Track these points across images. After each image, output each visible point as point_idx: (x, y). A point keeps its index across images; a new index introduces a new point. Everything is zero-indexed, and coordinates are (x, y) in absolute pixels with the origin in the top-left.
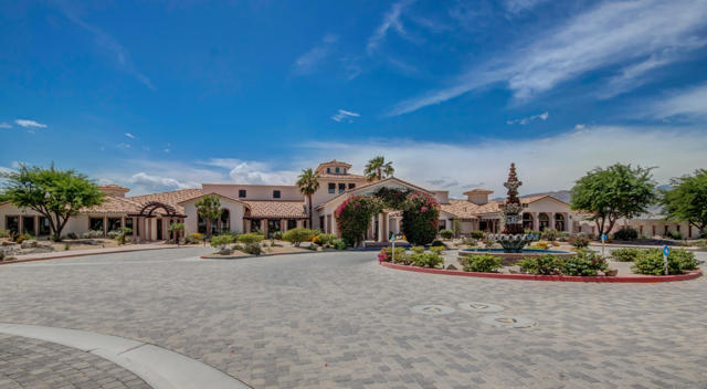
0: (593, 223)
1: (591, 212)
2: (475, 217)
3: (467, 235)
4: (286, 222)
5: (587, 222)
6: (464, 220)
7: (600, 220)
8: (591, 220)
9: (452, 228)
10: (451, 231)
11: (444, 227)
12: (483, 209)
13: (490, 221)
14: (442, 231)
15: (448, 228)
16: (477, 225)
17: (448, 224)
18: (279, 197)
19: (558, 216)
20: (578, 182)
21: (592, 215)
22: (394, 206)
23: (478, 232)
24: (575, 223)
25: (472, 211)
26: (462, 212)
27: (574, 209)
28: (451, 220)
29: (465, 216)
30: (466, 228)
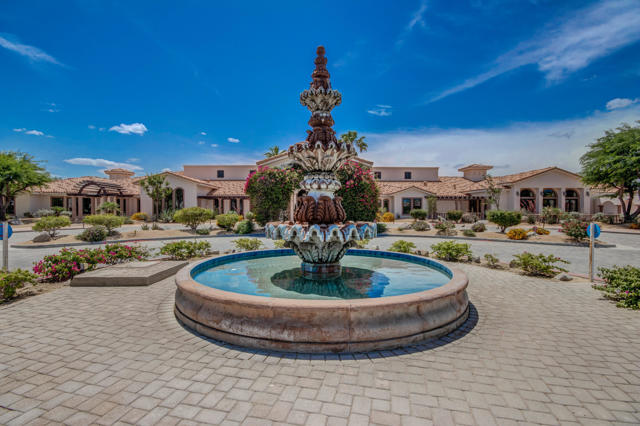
0: (616, 202)
1: (612, 185)
2: (463, 195)
3: (446, 215)
5: (609, 199)
7: (626, 197)
8: (613, 196)
9: (429, 209)
10: (427, 211)
11: (420, 207)
12: (474, 187)
13: (480, 199)
14: (417, 211)
15: (425, 209)
17: (425, 203)
19: (570, 193)
20: (593, 147)
21: (615, 190)
23: (455, 212)
24: (594, 202)
25: (462, 188)
26: (449, 190)
27: (588, 181)
29: (451, 194)
30: (443, 208)
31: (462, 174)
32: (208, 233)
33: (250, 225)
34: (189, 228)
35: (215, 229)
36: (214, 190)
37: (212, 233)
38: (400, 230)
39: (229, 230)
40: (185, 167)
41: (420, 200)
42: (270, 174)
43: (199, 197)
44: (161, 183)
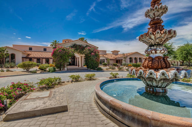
2: (115, 59)
3: (112, 65)
4: (45, 59)
6: (111, 60)
9: (107, 62)
10: (106, 63)
11: (104, 62)
12: (117, 56)
13: (119, 60)
14: (103, 63)
15: (106, 62)
16: (115, 61)
17: (106, 61)
18: (46, 50)
19: (140, 58)
22: (80, 52)
23: (115, 63)
25: (114, 57)
26: (110, 57)
28: (106, 59)
29: (111, 58)
30: (111, 62)
31: (112, 53)
32: (36, 72)
33: (54, 69)
34: (25, 70)
35: (39, 71)
36: (29, 55)
37: (38, 72)
38: (107, 69)
39: (45, 71)
40: (13, 45)
41: (104, 60)
42: (63, 49)
43: (22, 58)
44: (4, 51)
